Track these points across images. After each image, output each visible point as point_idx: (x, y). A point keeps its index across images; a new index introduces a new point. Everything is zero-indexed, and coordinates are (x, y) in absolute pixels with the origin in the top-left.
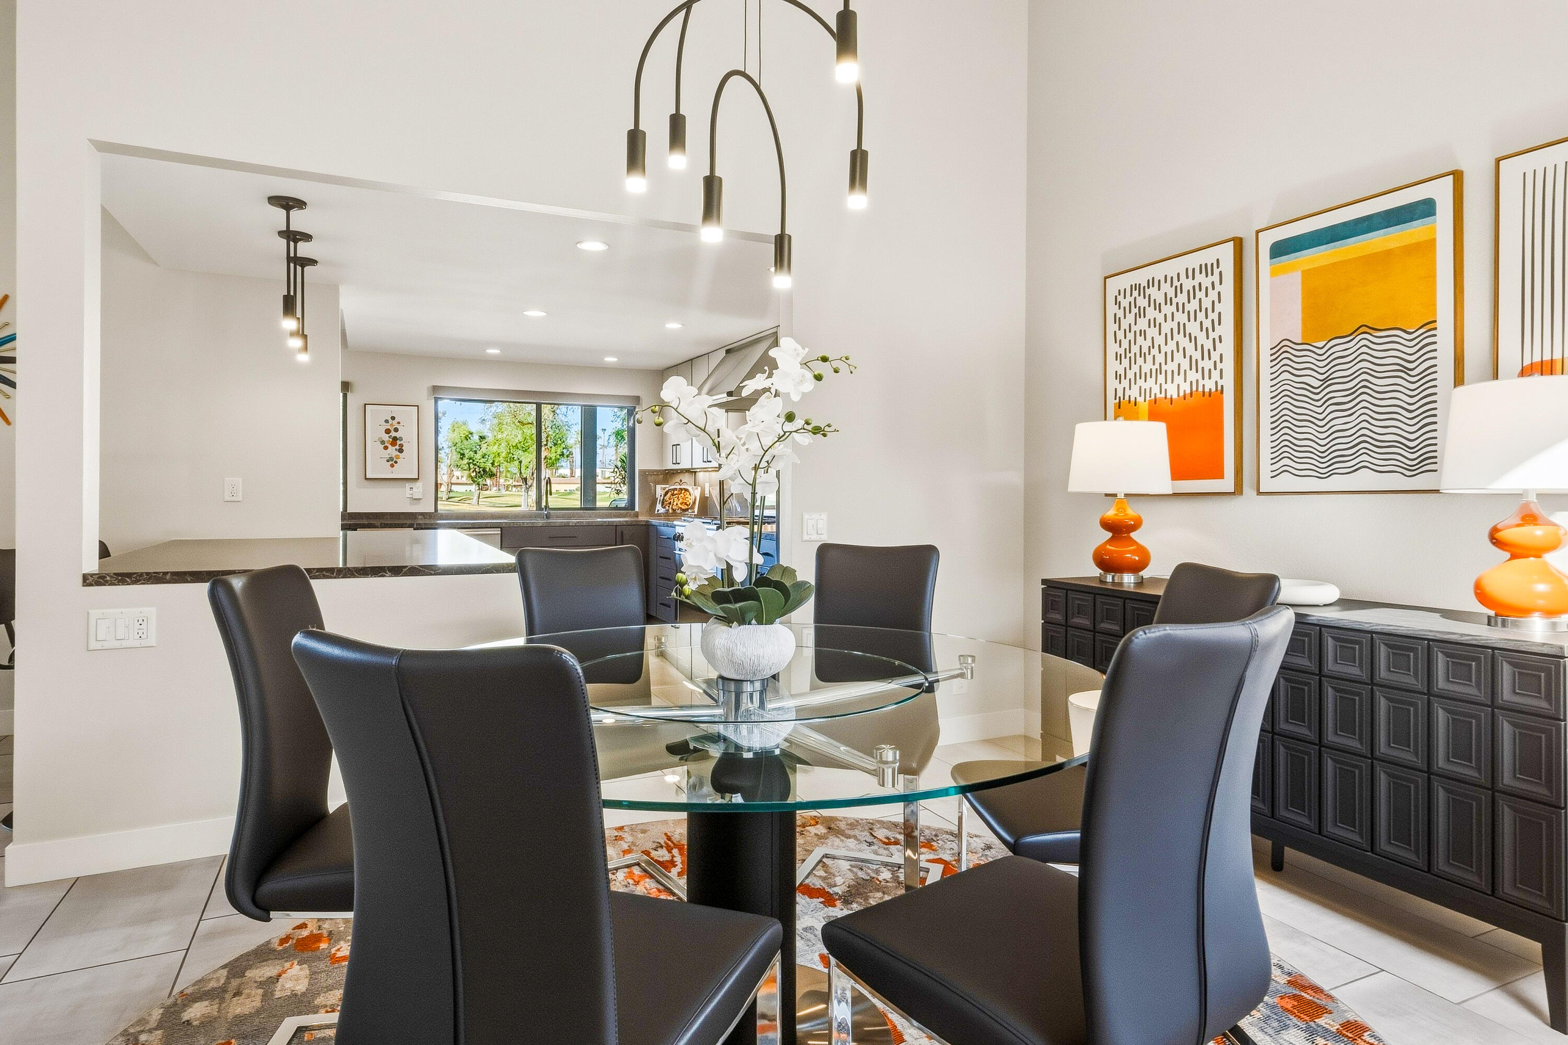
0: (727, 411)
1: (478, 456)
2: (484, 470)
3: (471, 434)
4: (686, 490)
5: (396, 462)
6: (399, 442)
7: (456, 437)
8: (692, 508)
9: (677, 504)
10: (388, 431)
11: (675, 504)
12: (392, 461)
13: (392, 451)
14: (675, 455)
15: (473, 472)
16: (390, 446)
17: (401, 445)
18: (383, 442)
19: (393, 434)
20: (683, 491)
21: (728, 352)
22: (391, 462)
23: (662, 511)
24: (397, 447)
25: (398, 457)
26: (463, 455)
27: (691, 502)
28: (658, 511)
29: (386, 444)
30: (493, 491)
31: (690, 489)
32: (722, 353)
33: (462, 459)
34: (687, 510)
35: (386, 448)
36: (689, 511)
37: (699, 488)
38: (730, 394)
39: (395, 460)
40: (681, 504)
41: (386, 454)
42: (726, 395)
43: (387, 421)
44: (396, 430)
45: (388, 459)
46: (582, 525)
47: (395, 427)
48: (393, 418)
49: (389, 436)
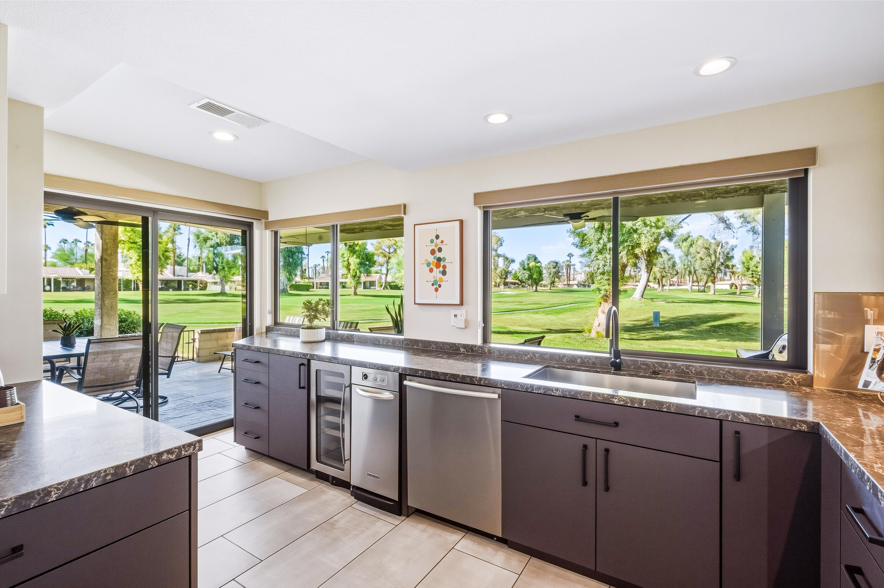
5: (440, 286)
6: (442, 264)
10: (433, 252)
12: (437, 286)
13: (437, 273)
16: (435, 269)
17: (444, 267)
18: (428, 264)
19: (438, 255)
22: (435, 286)
24: (441, 269)
25: (441, 280)
29: (432, 266)
35: (431, 270)
39: (439, 283)
41: (431, 277)
43: (431, 241)
44: (440, 250)
45: (433, 282)
46: (636, 405)
47: (439, 246)
48: (437, 237)
49: (434, 258)
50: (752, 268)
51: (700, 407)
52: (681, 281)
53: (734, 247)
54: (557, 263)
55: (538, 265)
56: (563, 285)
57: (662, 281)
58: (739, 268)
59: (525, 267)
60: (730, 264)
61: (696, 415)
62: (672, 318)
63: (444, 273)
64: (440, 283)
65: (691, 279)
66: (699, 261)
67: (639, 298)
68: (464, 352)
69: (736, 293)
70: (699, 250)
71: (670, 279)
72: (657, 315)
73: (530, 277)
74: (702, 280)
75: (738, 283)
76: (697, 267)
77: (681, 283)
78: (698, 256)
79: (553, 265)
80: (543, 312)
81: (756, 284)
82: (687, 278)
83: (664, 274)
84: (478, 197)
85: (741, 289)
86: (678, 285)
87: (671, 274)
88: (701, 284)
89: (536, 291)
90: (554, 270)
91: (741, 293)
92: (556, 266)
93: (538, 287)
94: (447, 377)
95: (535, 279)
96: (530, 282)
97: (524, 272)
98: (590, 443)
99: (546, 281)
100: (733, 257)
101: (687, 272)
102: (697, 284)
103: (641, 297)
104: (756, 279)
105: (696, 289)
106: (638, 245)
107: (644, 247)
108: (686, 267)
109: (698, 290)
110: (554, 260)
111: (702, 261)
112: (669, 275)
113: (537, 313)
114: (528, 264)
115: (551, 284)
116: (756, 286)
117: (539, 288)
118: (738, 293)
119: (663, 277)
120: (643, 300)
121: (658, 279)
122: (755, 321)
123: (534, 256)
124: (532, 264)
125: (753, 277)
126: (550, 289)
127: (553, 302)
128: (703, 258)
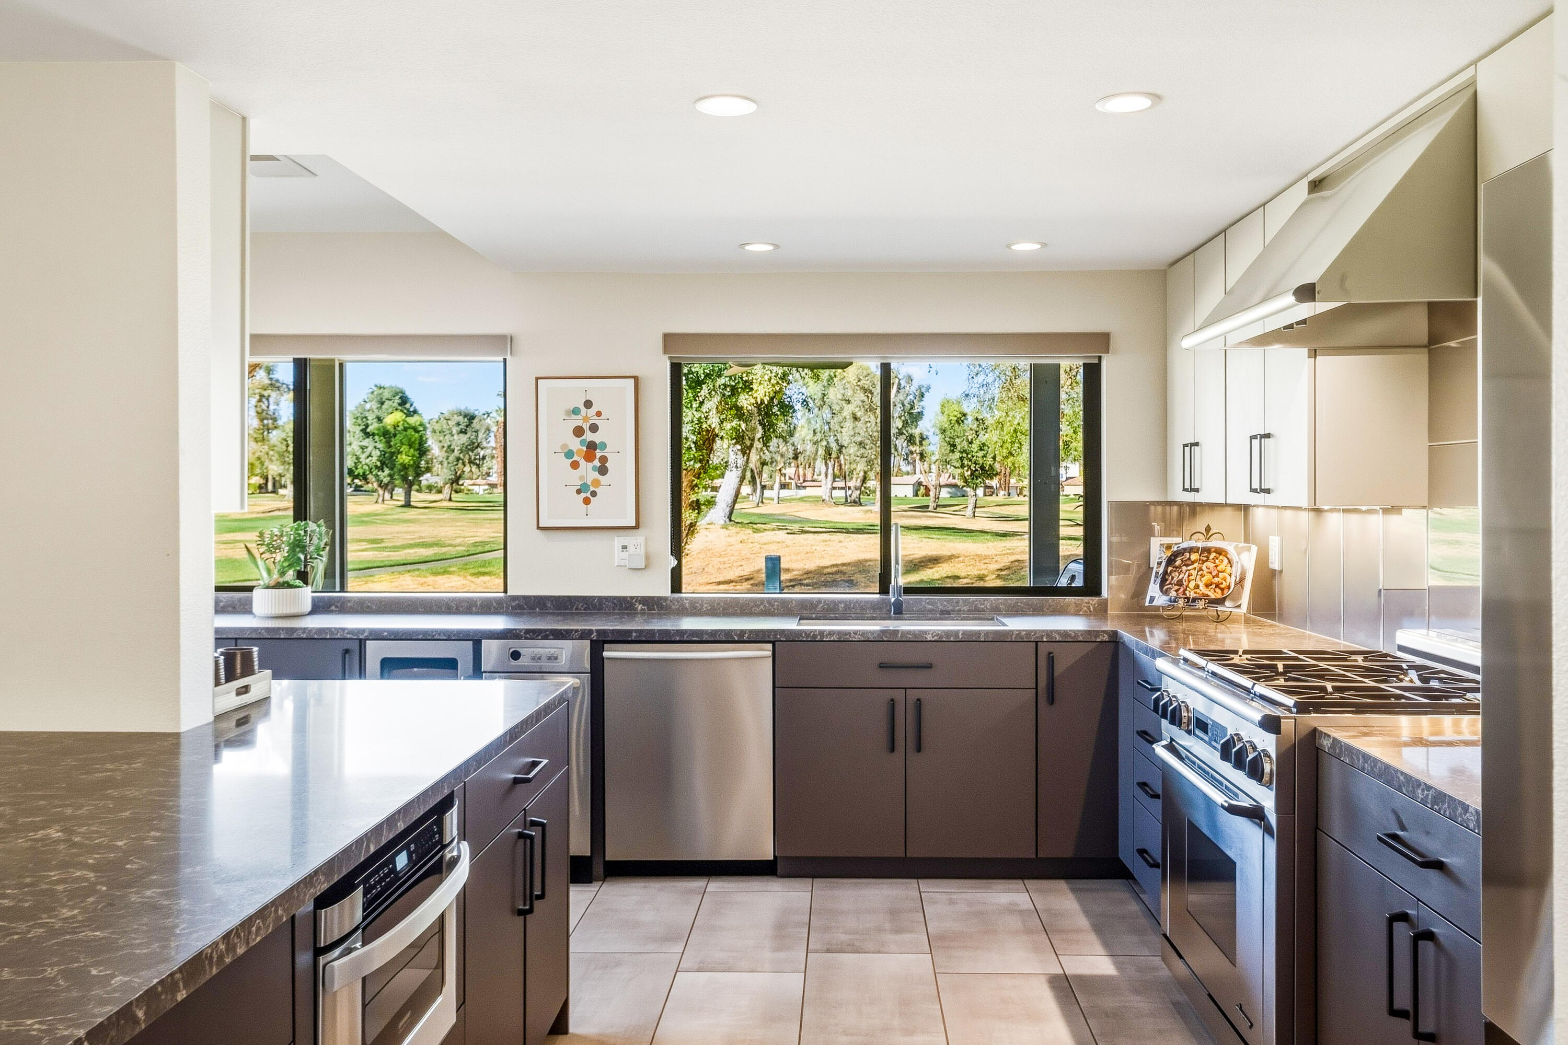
0: (1314, 354)
1: (975, 447)
2: (982, 468)
3: (965, 415)
4: (1220, 552)
5: (594, 494)
6: (599, 453)
7: (943, 421)
8: (1236, 597)
9: (1197, 587)
10: (578, 431)
11: (1192, 584)
12: (587, 493)
13: (588, 471)
14: (1189, 468)
15: (967, 471)
16: (582, 462)
17: (604, 460)
18: (569, 454)
19: (589, 436)
20: (1213, 555)
21: (1316, 185)
22: (583, 495)
23: (1161, 600)
24: (597, 463)
25: (596, 483)
26: (954, 446)
27: (1232, 581)
28: (1152, 599)
29: (576, 458)
30: (1001, 496)
31: (1229, 547)
32: (1301, 191)
33: (953, 451)
34: (1221, 602)
35: (575, 465)
36: (1228, 603)
37: (1254, 549)
38: (1306, 293)
39: (592, 489)
40: (1207, 586)
41: (575, 478)
42: (1291, 299)
43: (576, 411)
44: (594, 428)
45: (579, 487)
46: (952, 639)
47: (591, 422)
48: (588, 404)
49: (582, 443)
50: (961, 444)
51: (1017, 630)
52: (805, 475)
53: (923, 390)
54: (471, 418)
55: (413, 420)
56: (487, 487)
57: (760, 473)
58: (935, 446)
59: (367, 426)
60: (916, 432)
61: (1014, 640)
62: (807, 573)
63: (603, 470)
64: (595, 489)
65: (830, 471)
66: (849, 424)
67: (722, 522)
68: (644, 609)
69: (927, 507)
70: (849, 393)
71: (780, 470)
72: (773, 564)
73: (387, 461)
74: (854, 473)
75: (931, 480)
76: (845, 439)
77: (804, 481)
78: (848, 410)
79: (458, 424)
80: (464, 568)
81: (968, 486)
82: (820, 465)
83: (767, 457)
84: (670, 340)
85: (937, 498)
86: (798, 487)
87: (782, 456)
88: (851, 484)
89: (408, 505)
90: (464, 439)
91: (938, 506)
92: (467, 426)
93: (413, 493)
94: (686, 636)
95: (404, 467)
96: (384, 475)
97: (367, 442)
98: (899, 695)
99: (437, 476)
100: (920, 414)
101: (821, 452)
102: (842, 484)
103: (727, 520)
104: (969, 473)
105: (840, 498)
106: (748, 386)
107: (762, 392)
108: (819, 437)
109: (844, 500)
110: (463, 408)
111: (857, 423)
112: (779, 458)
113: (445, 572)
114: (379, 419)
115: (452, 484)
116: (968, 489)
117: (415, 496)
118: (932, 506)
119: (764, 464)
120: (733, 529)
121: (752, 471)
122: (976, 573)
123: (397, 394)
124: (393, 418)
125: (962, 466)
126: (450, 500)
127: (478, 539)
128: (858, 414)
